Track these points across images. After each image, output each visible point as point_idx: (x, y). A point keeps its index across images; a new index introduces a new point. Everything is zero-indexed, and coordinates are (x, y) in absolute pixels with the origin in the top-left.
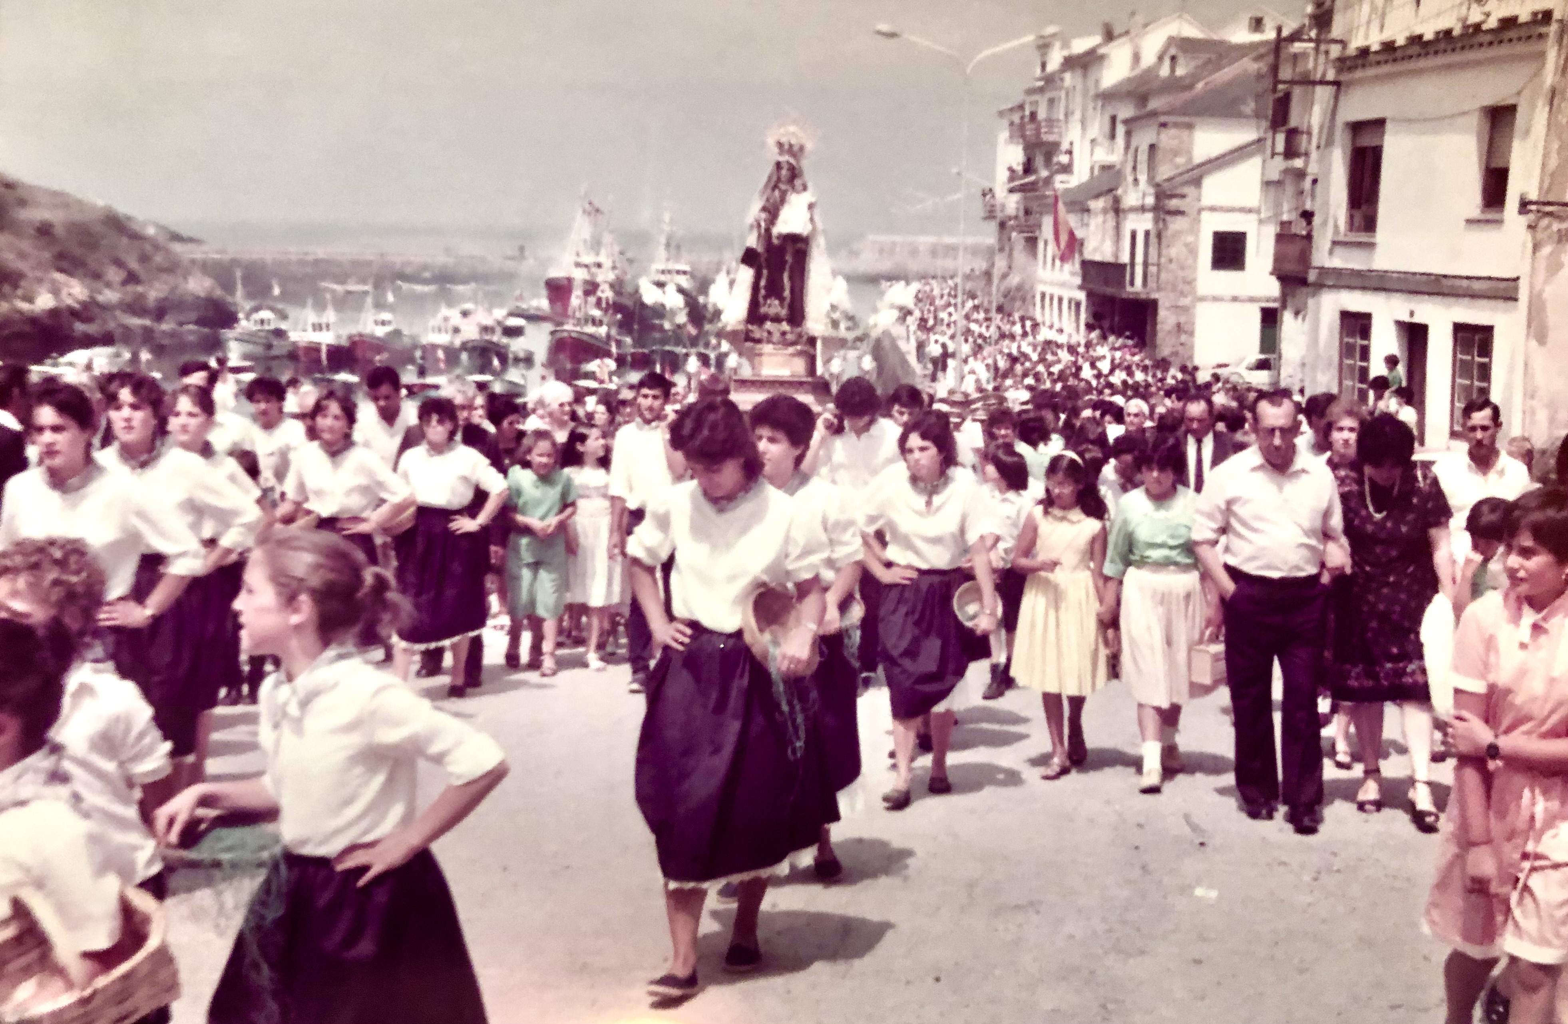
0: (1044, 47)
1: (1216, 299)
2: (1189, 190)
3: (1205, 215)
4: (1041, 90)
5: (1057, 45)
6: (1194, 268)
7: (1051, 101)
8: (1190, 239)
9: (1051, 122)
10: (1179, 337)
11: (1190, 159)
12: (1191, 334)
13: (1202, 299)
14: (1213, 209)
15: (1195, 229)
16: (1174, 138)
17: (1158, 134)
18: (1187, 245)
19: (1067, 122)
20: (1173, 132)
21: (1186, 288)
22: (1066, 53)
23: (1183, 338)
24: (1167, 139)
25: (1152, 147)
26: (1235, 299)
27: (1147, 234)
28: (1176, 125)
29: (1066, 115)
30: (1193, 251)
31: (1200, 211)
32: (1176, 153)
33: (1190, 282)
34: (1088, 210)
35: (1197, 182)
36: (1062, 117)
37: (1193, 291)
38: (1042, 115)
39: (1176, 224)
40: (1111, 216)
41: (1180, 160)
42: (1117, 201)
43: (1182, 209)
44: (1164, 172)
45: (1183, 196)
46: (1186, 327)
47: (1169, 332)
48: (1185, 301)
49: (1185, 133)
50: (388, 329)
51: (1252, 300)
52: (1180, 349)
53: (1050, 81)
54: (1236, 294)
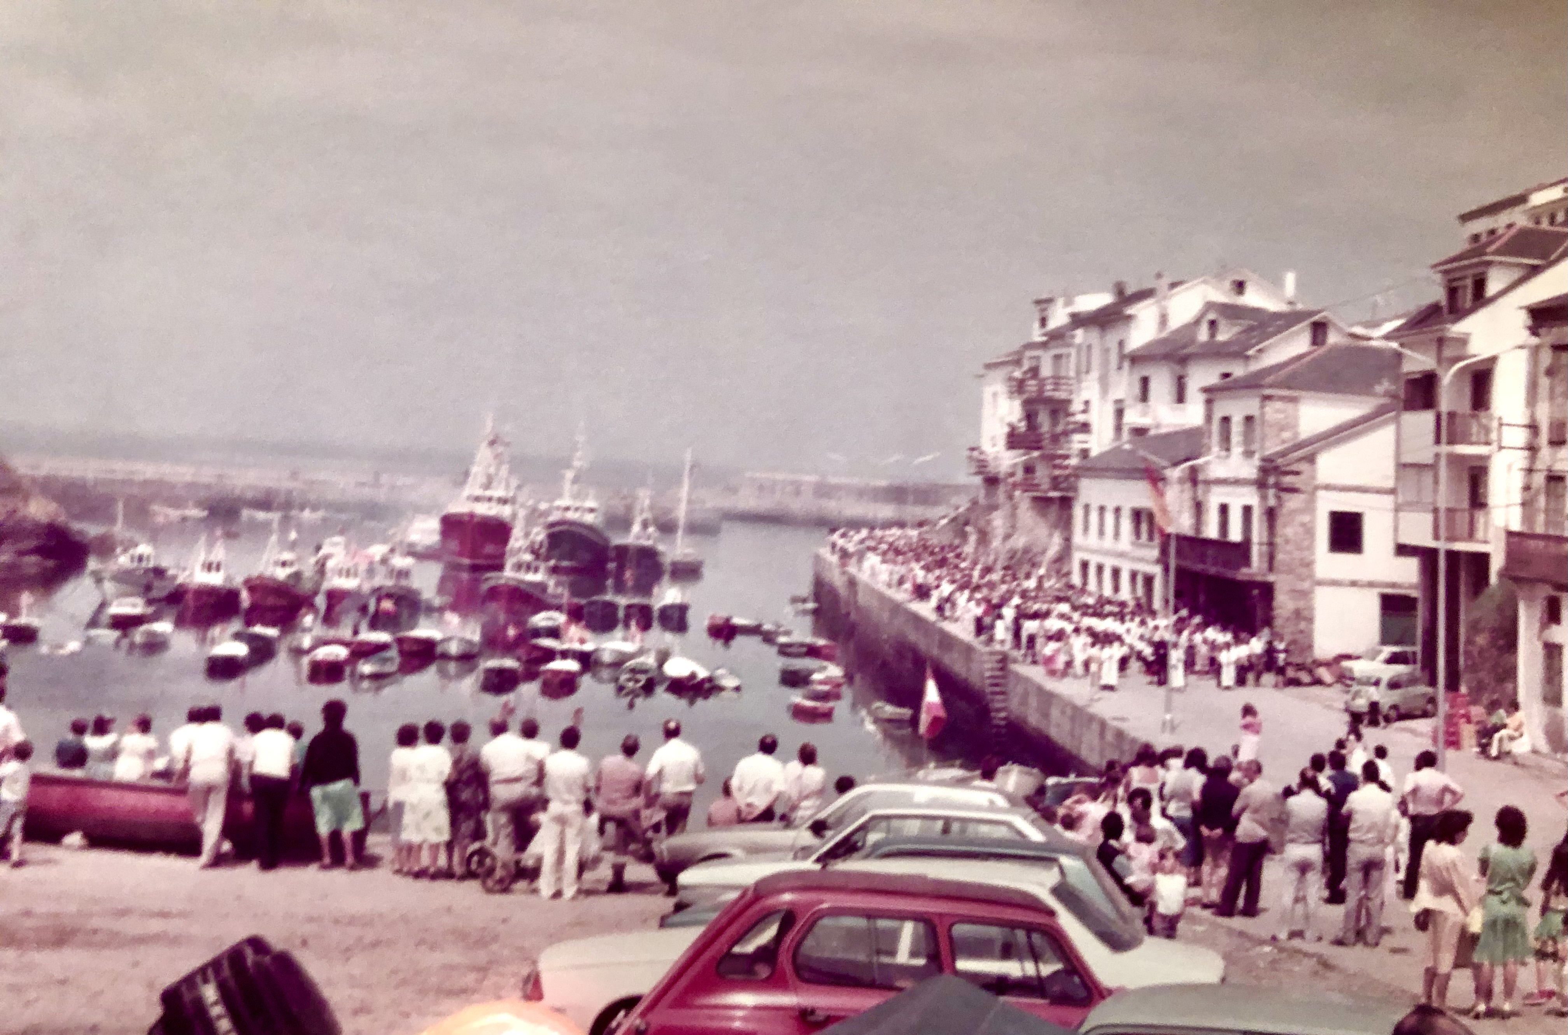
0: (1044, 303)
1: (1335, 583)
2: (1303, 467)
3: (1321, 494)
4: (1044, 345)
5: (1060, 302)
6: (1311, 548)
7: (1058, 357)
8: (1306, 518)
9: (1057, 380)
10: (1297, 624)
11: (1296, 434)
12: (1310, 620)
13: (1320, 583)
14: (1328, 487)
15: (1310, 507)
16: (1278, 411)
17: (1262, 407)
18: (1303, 525)
19: (1079, 380)
20: (1278, 405)
21: (1304, 571)
22: (1070, 310)
23: (1303, 625)
24: (1274, 411)
25: (1249, 419)
26: (1354, 584)
27: (1247, 510)
28: (1282, 398)
29: (1078, 373)
30: (1309, 531)
31: (1317, 488)
32: (1282, 429)
33: (1309, 564)
34: (1163, 479)
35: (1311, 459)
36: (1072, 374)
37: (1311, 576)
38: (1046, 371)
39: (1292, 502)
40: (1188, 485)
41: (1286, 435)
42: (1194, 471)
43: (1297, 486)
44: (1272, 447)
45: (1297, 473)
46: (1306, 613)
47: (1288, 619)
48: (1306, 585)
49: (1290, 406)
50: (288, 571)
51: (1371, 585)
52: (1299, 637)
53: (1057, 337)
54: (1355, 577)
